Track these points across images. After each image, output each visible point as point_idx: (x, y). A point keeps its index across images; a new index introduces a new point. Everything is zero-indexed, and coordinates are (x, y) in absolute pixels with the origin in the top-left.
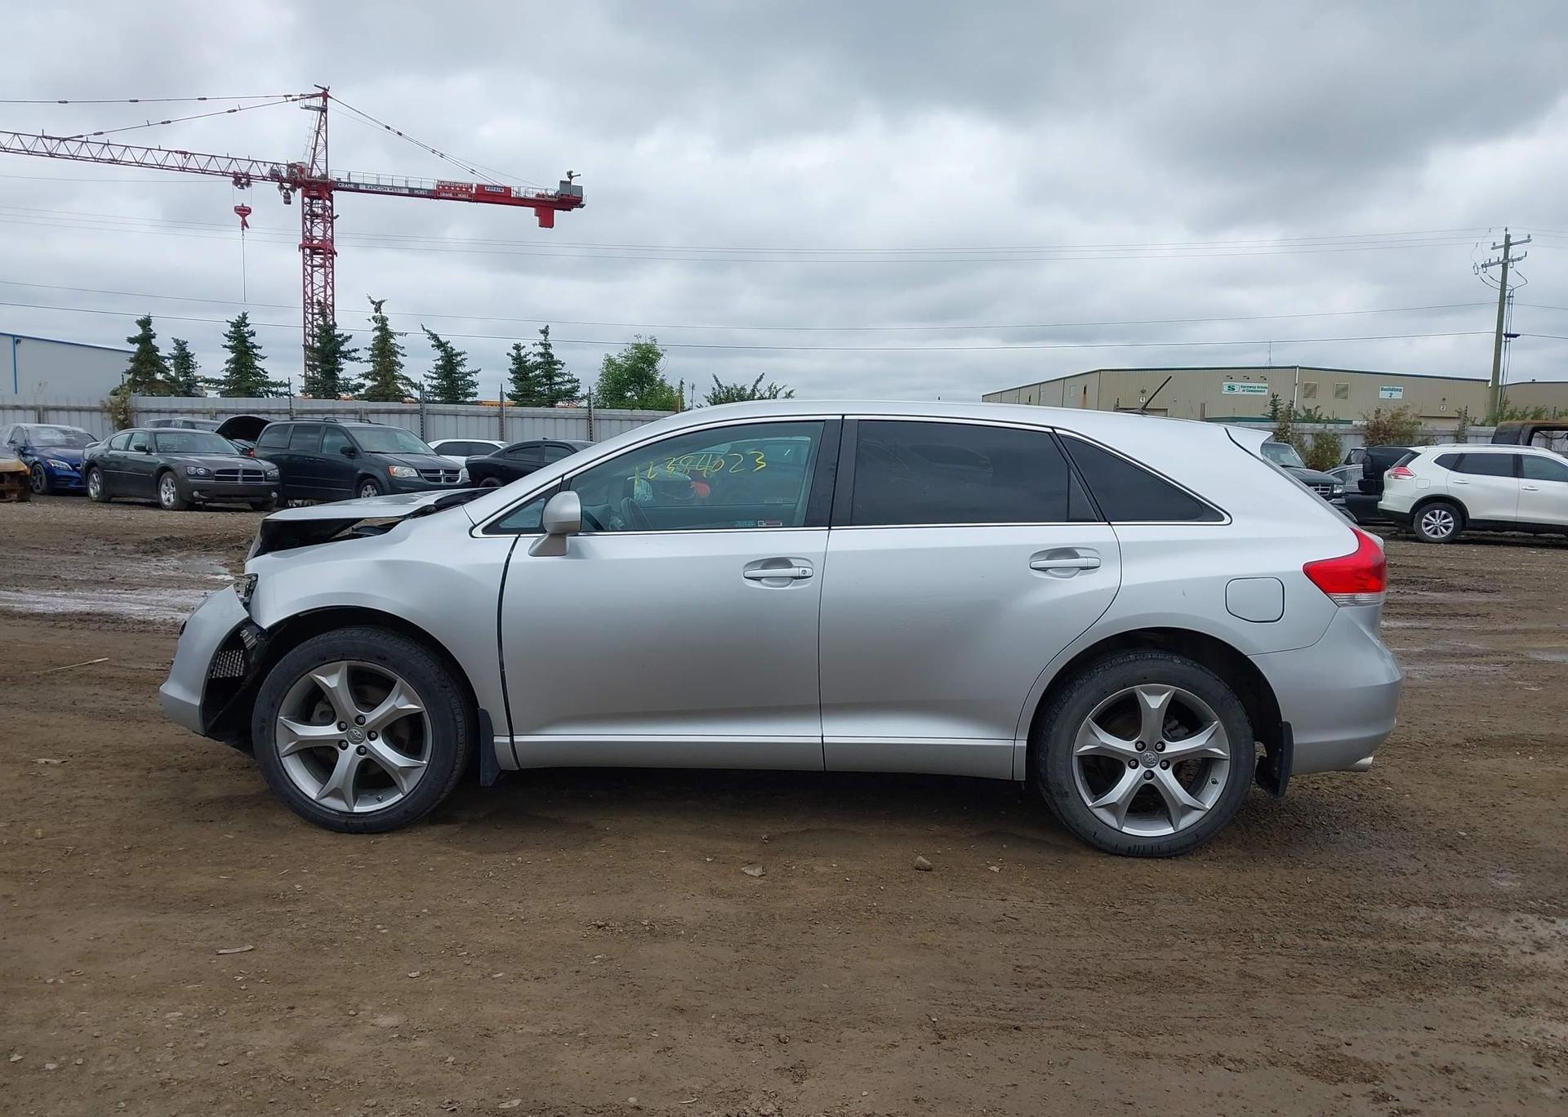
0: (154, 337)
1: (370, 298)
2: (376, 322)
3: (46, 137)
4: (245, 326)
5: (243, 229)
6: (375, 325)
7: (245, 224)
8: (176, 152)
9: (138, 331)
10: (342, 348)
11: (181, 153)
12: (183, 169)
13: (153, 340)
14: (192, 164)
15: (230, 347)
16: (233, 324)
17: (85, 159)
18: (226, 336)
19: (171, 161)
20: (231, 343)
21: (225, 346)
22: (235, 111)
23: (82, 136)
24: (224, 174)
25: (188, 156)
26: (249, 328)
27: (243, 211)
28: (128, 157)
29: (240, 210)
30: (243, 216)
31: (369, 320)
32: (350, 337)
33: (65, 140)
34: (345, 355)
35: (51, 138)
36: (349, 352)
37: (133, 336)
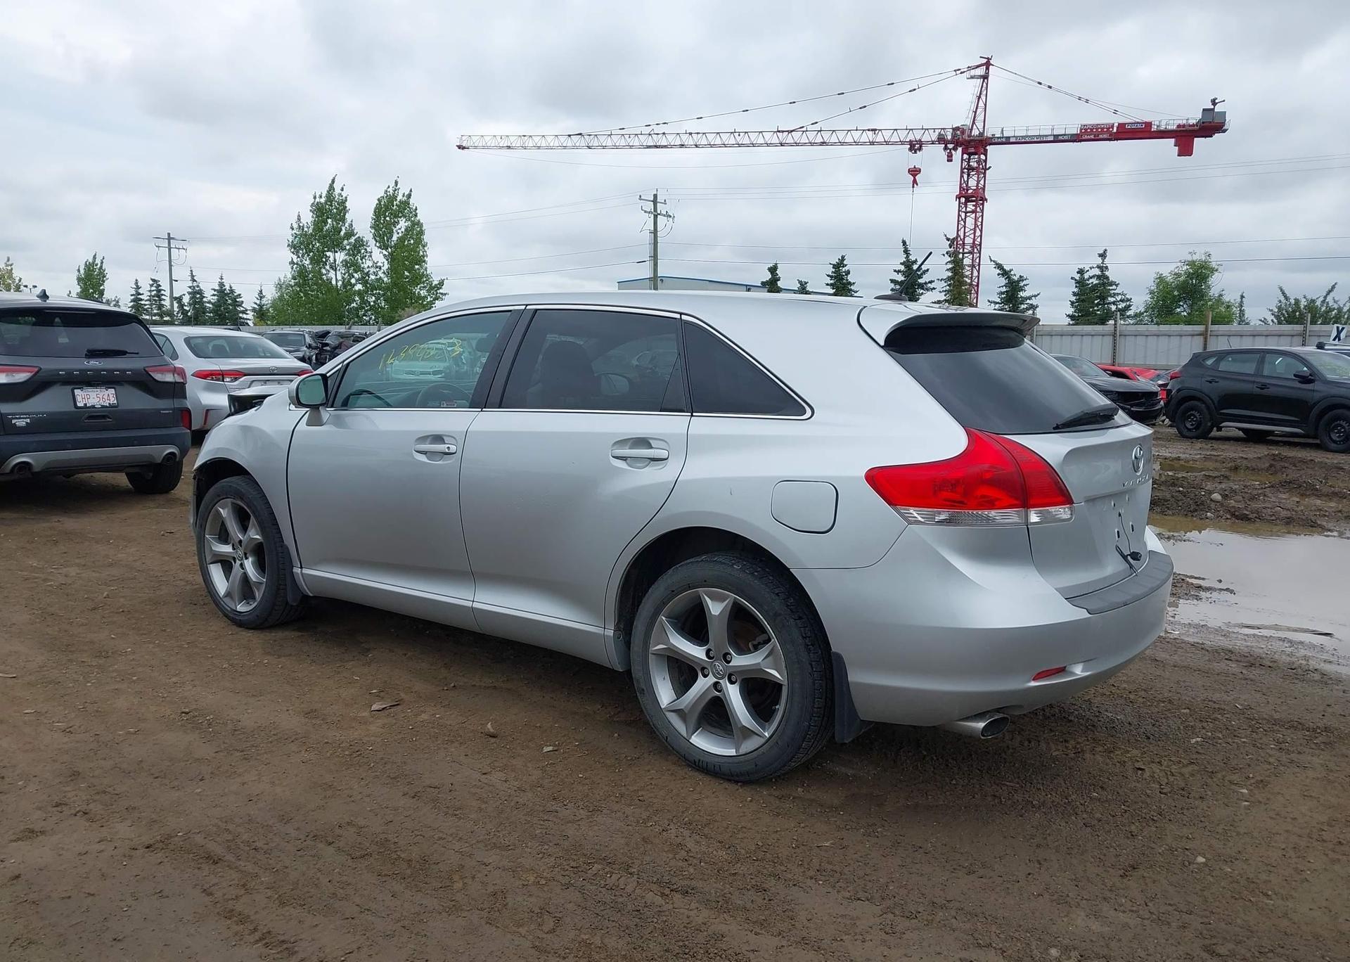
0: (779, 280)
1: (946, 236)
2: (950, 256)
3: (779, 131)
4: (843, 267)
5: (913, 187)
6: (949, 259)
7: (915, 182)
8: (869, 130)
9: (768, 276)
10: (920, 281)
11: (872, 130)
12: (872, 143)
13: (778, 282)
14: (880, 138)
15: (831, 285)
16: (834, 266)
17: (804, 144)
18: (828, 276)
19: (864, 138)
20: (832, 282)
21: (827, 285)
22: (915, 90)
23: (803, 127)
24: (902, 143)
25: (877, 132)
26: (846, 268)
27: (914, 172)
28: (834, 139)
29: (912, 171)
30: (914, 176)
31: (944, 255)
32: (928, 270)
33: (792, 131)
34: (922, 286)
35: (783, 132)
36: (926, 283)
37: (765, 281)
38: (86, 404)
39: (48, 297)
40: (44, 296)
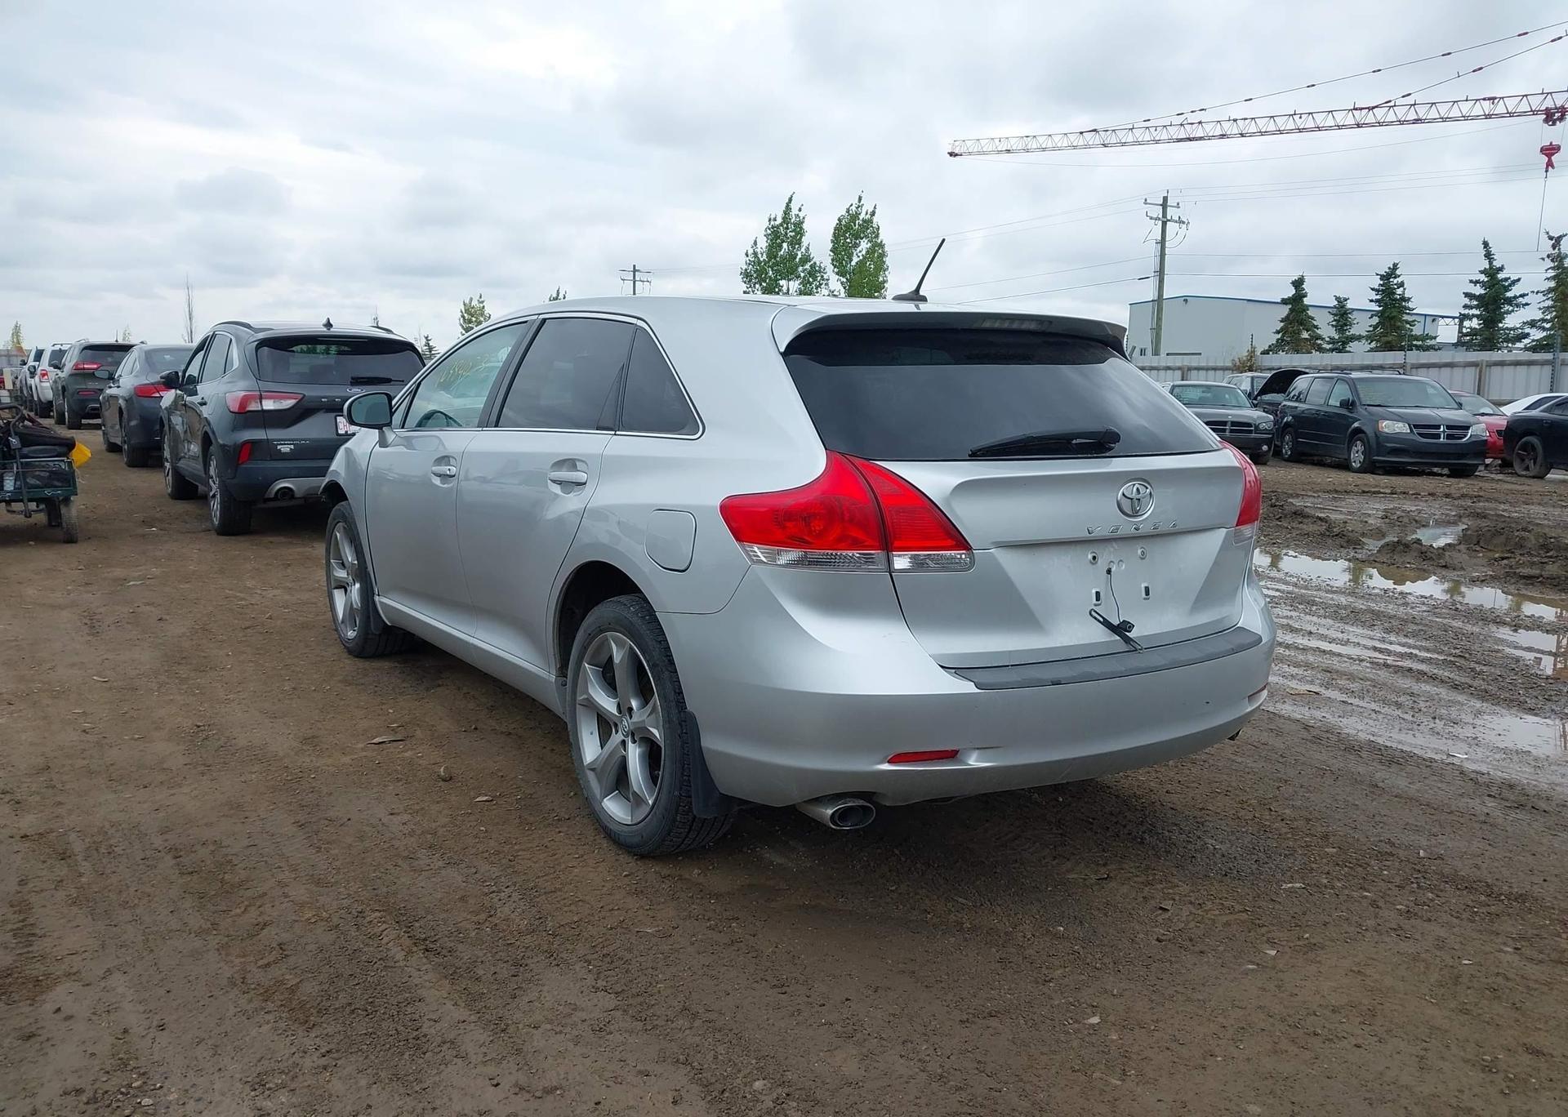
0: (1306, 296)
1: (1548, 233)
2: (1552, 260)
3: (1356, 109)
4: (1395, 278)
5: (1547, 171)
6: (1552, 265)
7: (1550, 164)
8: (1484, 99)
9: (1291, 292)
10: (1509, 294)
11: (1489, 99)
12: (1488, 116)
13: (1305, 299)
14: (1500, 109)
15: (1377, 301)
16: (1382, 277)
17: (1391, 123)
18: (1372, 289)
19: (1477, 111)
20: (1378, 297)
21: (1371, 301)
22: (1560, 38)
23: (1390, 101)
24: (1534, 113)
25: (1496, 101)
26: (1399, 280)
27: (1550, 151)
28: (1433, 114)
29: (1547, 150)
30: (1549, 156)
31: (1543, 259)
32: (1519, 280)
33: (1374, 108)
34: (1509, 301)
35: (1361, 109)
36: (1515, 297)
37: (1286, 297)
38: (346, 432)
39: (331, 326)
40: (329, 325)
